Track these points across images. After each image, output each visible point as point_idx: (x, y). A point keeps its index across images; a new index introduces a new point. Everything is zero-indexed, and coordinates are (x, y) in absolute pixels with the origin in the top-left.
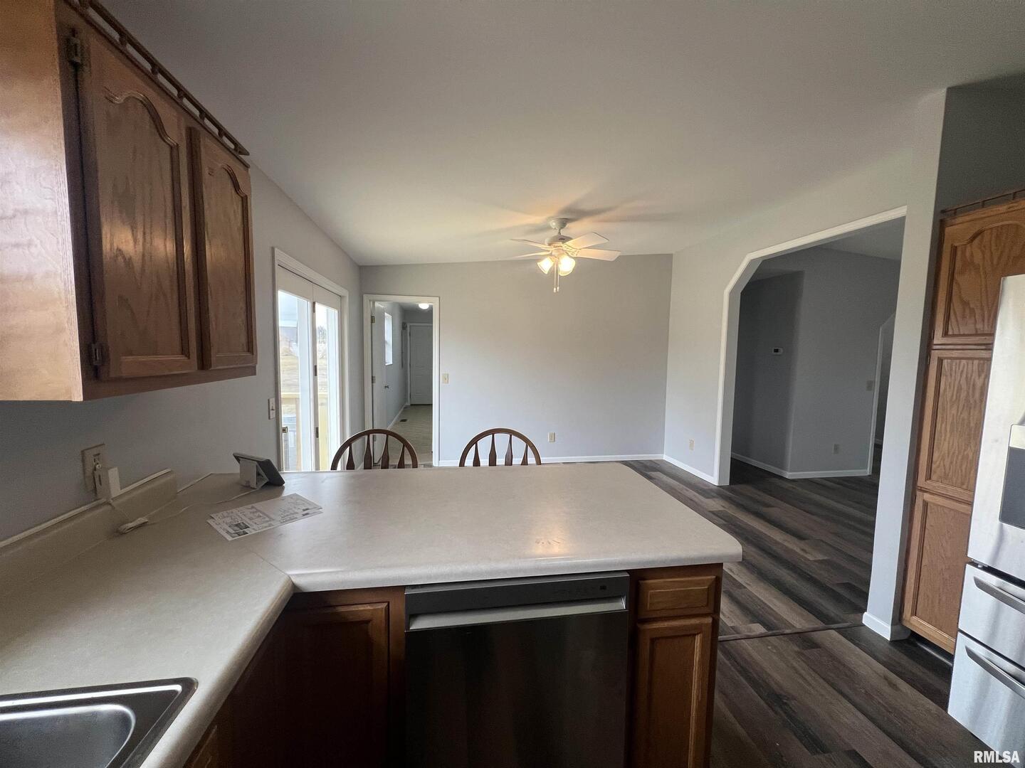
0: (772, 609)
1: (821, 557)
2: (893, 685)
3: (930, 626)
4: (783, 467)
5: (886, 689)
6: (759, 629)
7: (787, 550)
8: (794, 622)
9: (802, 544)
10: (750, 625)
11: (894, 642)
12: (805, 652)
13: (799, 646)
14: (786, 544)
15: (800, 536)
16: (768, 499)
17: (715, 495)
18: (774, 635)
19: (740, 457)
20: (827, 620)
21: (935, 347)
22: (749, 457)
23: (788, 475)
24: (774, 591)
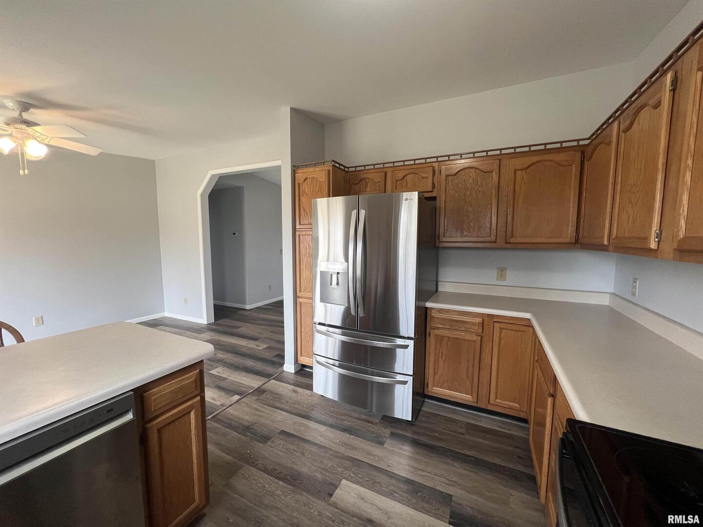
0: (242, 384)
1: (265, 346)
2: (296, 392)
3: (307, 358)
4: (244, 303)
5: (294, 395)
6: (236, 397)
7: (249, 349)
8: (253, 385)
9: (256, 343)
10: (232, 398)
11: (297, 373)
12: (259, 398)
13: (256, 396)
14: (249, 346)
15: (254, 339)
16: (237, 323)
17: (205, 330)
18: (244, 397)
19: (218, 303)
20: (268, 376)
21: (297, 230)
22: (224, 301)
23: (248, 307)
24: (244, 374)
